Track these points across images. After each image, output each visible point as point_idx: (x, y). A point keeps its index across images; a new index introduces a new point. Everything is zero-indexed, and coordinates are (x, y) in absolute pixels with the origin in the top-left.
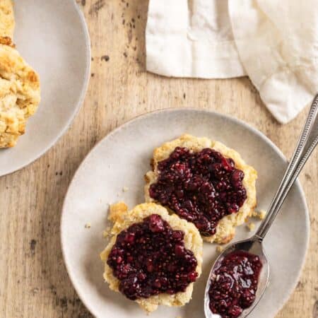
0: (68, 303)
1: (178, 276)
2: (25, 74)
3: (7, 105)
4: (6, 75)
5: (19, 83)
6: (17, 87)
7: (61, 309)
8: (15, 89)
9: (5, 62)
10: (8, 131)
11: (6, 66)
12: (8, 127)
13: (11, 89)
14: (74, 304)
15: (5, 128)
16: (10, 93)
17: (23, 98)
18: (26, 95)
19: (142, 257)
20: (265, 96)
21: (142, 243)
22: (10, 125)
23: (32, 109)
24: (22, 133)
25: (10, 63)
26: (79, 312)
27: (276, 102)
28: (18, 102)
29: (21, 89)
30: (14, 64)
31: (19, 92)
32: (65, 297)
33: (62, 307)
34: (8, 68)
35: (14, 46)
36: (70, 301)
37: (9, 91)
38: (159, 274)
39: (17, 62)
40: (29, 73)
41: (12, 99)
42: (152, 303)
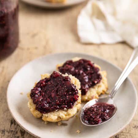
0: (6, 132)
1: (68, 97)
7: (1, 135)
14: (9, 132)
19: (49, 91)
21: (49, 84)
26: (11, 136)
32: (5, 129)
33: (2, 133)
36: (7, 131)
38: (58, 97)
42: (54, 115)
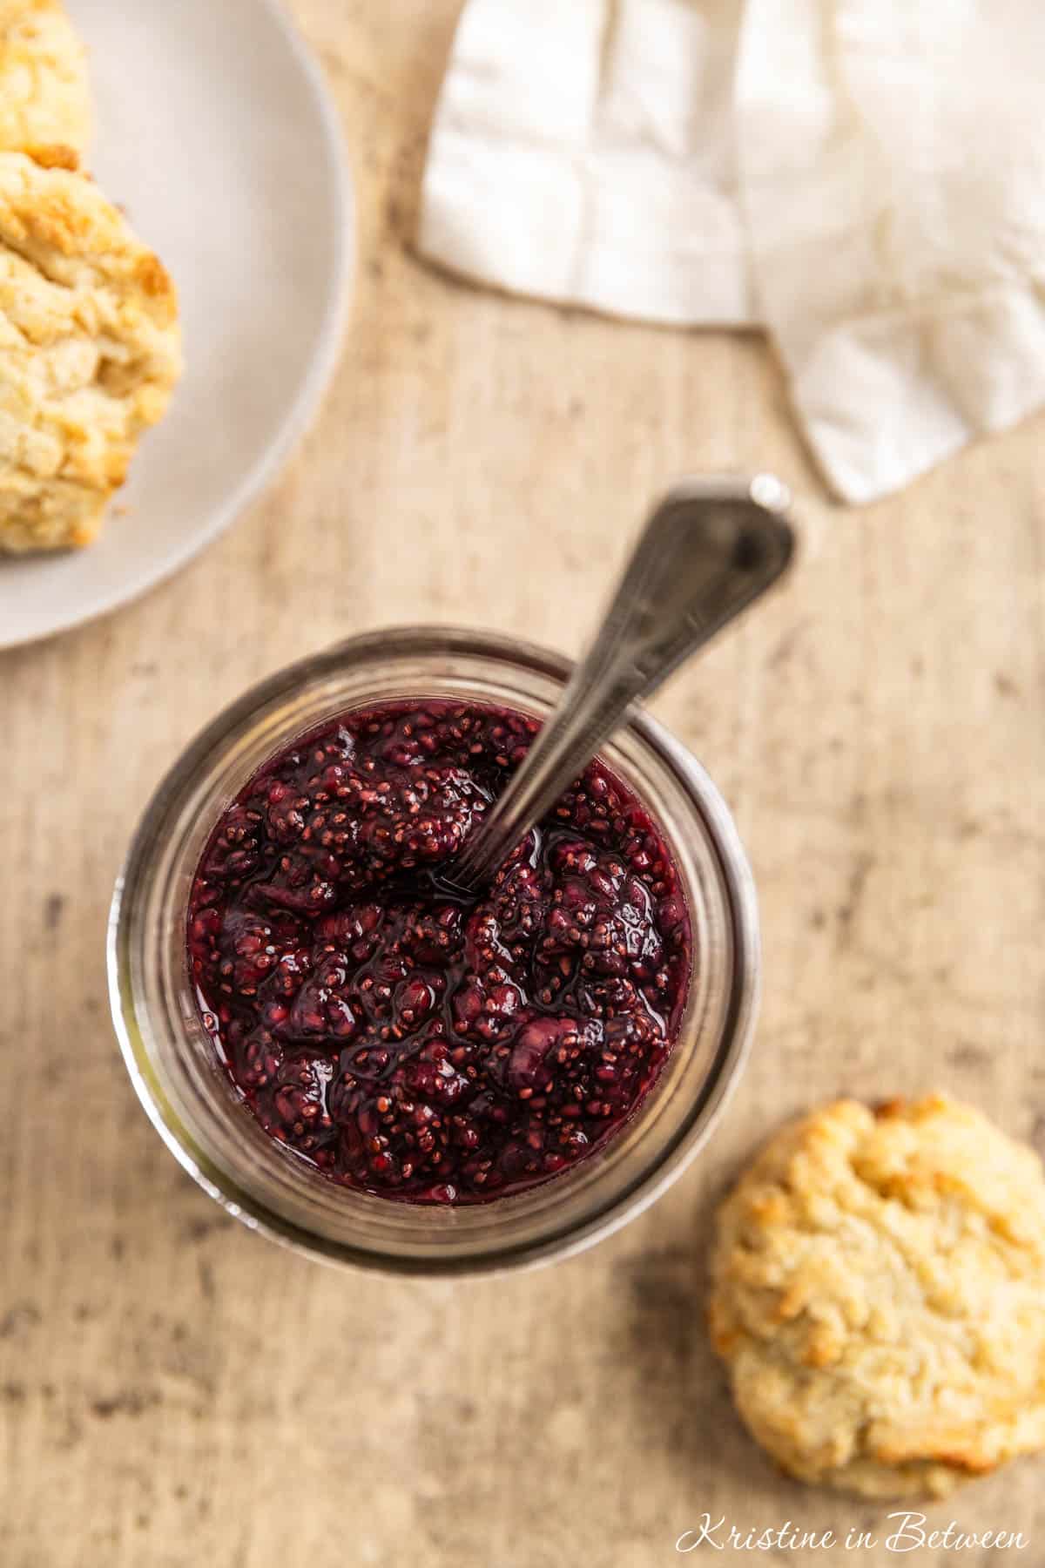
2: (127, 265)
3: (63, 375)
4: (60, 266)
5: (105, 301)
6: (97, 311)
8: (90, 318)
9: (55, 214)
10: (69, 471)
11: (60, 227)
12: (67, 459)
13: (77, 319)
15: (57, 458)
16: (71, 334)
17: (121, 355)
18: (131, 344)
20: (805, 392)
22: (77, 451)
23: (152, 400)
24: (116, 483)
25: (75, 220)
27: (841, 421)
28: (104, 372)
29: (112, 317)
30: (86, 223)
31: (107, 332)
34: (66, 237)
35: (89, 178)
37: (68, 325)
39: (99, 220)
40: (141, 262)
41: (81, 356)
